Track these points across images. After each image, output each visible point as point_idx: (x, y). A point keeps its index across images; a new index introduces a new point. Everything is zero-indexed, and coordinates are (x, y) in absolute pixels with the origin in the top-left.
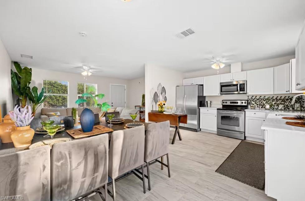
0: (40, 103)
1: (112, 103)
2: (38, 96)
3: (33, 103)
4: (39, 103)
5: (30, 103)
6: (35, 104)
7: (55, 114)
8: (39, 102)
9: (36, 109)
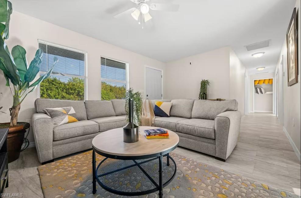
0: (31, 86)
1: (147, 96)
2: (28, 67)
3: (14, 84)
4: (28, 86)
5: (8, 84)
6: (20, 88)
7: (65, 112)
8: (31, 83)
9: (21, 99)
